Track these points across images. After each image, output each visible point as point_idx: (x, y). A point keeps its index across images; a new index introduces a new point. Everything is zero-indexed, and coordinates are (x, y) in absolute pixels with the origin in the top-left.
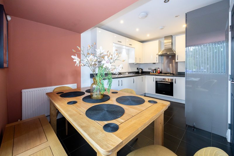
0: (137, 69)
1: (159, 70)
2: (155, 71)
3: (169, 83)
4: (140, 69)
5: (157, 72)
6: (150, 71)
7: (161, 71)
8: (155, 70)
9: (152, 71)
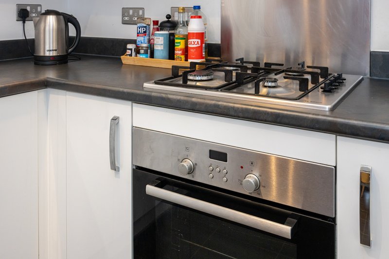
0: (23, 15)
1: (195, 26)
2: (160, 41)
3: (285, 230)
4: (49, 12)
5: (178, 52)
6: (130, 32)
7: (216, 38)
8: (170, 24)
9: (138, 34)
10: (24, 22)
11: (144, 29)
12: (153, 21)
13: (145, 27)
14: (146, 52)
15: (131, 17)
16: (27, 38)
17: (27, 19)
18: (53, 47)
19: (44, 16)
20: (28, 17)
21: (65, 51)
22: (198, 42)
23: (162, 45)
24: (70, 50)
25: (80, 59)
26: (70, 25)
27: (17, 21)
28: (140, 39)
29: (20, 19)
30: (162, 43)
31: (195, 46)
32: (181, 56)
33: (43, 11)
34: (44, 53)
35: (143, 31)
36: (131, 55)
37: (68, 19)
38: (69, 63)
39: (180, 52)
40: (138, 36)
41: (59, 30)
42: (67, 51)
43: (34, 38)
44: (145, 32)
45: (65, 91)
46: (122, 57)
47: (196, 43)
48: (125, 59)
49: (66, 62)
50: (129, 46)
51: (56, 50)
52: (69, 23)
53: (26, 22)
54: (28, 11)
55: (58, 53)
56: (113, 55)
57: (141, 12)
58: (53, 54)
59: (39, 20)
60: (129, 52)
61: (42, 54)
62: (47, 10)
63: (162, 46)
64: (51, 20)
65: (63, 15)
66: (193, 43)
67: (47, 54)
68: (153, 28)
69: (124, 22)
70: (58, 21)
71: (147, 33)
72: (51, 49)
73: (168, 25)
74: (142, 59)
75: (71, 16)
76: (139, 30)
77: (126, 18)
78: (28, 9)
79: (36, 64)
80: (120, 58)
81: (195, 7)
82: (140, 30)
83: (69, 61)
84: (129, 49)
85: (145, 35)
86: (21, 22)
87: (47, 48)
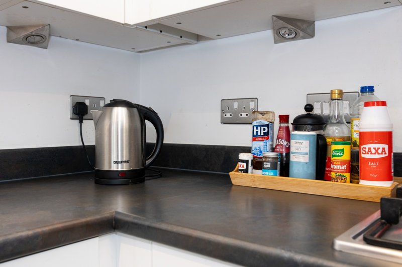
2: (302, 148)
5: (338, 167)
8: (311, 120)
9: (255, 137)
10: (81, 122)
11: (264, 129)
12: (281, 117)
13: (268, 126)
14: (274, 167)
15: (236, 113)
16: (85, 145)
17: (85, 117)
18: (122, 156)
19: (109, 109)
20: (87, 113)
21: (140, 163)
22: (384, 149)
23: (307, 154)
24: (148, 162)
25: (161, 176)
26: (148, 124)
27: (72, 119)
28: (258, 145)
29: (75, 116)
30: (307, 150)
31: (377, 156)
32: (345, 174)
33: (108, 102)
34: (110, 166)
35: (263, 132)
36: (246, 171)
37: (145, 115)
38: (146, 182)
39: (344, 167)
40: (254, 140)
41: (131, 130)
42: (144, 163)
43: (94, 144)
44: (267, 134)
45: (150, 242)
46: (232, 174)
47: (380, 151)
48: (236, 177)
49: (142, 181)
50: (243, 156)
51: (127, 162)
52: (146, 121)
53: (84, 121)
54: (86, 106)
55: (130, 167)
56: (207, 169)
57: (252, 105)
58: (122, 168)
59: (102, 115)
60: (242, 166)
61: (106, 168)
62: (114, 100)
63: (307, 156)
64: (120, 115)
65: (137, 108)
66: (373, 151)
67: (114, 167)
68: (280, 128)
69: (225, 122)
70: (131, 117)
71: (270, 135)
72: (120, 160)
73: (309, 121)
74: (267, 178)
75: (150, 109)
76: (255, 130)
77: (228, 115)
78: (87, 102)
79: (97, 182)
80: (229, 175)
81: (363, 90)
82: (259, 130)
83: (146, 178)
84: (243, 161)
85: (267, 139)
86: (77, 122)
87: (114, 159)
